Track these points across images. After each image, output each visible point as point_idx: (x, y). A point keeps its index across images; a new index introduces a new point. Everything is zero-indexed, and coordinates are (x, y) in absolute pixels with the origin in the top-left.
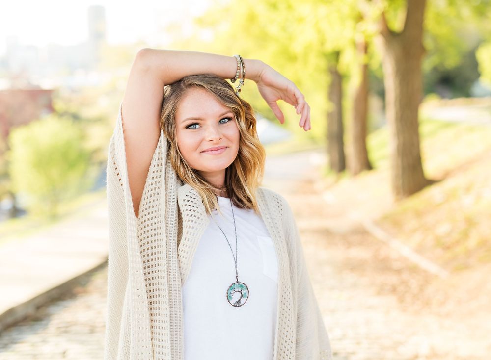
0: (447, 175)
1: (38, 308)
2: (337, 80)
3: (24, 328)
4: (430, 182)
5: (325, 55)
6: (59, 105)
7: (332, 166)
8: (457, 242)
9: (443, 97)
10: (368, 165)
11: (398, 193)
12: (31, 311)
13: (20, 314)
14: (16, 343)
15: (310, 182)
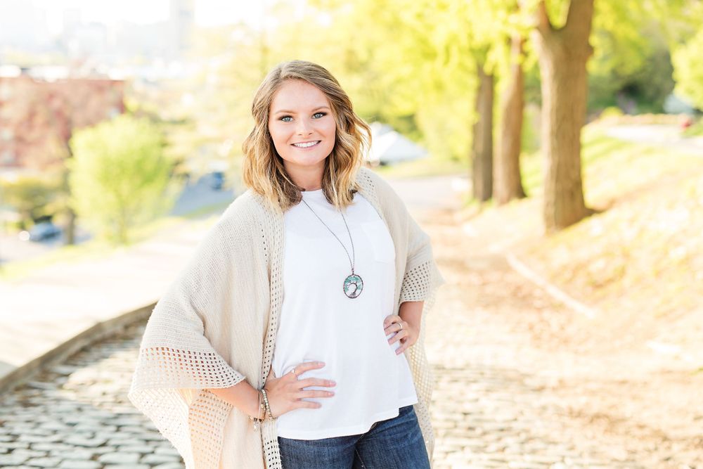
0: (612, 203)
1: (127, 327)
2: (487, 83)
3: (114, 345)
4: (591, 212)
5: (472, 51)
6: (132, 103)
7: (475, 194)
8: (610, 281)
9: (625, 112)
10: (520, 193)
11: (548, 226)
12: (119, 329)
13: (109, 331)
14: (107, 358)
15: (450, 211)
